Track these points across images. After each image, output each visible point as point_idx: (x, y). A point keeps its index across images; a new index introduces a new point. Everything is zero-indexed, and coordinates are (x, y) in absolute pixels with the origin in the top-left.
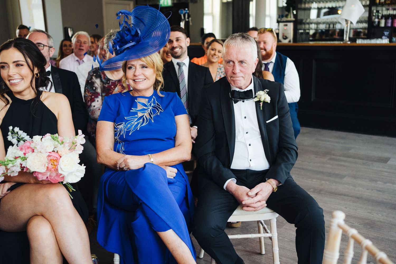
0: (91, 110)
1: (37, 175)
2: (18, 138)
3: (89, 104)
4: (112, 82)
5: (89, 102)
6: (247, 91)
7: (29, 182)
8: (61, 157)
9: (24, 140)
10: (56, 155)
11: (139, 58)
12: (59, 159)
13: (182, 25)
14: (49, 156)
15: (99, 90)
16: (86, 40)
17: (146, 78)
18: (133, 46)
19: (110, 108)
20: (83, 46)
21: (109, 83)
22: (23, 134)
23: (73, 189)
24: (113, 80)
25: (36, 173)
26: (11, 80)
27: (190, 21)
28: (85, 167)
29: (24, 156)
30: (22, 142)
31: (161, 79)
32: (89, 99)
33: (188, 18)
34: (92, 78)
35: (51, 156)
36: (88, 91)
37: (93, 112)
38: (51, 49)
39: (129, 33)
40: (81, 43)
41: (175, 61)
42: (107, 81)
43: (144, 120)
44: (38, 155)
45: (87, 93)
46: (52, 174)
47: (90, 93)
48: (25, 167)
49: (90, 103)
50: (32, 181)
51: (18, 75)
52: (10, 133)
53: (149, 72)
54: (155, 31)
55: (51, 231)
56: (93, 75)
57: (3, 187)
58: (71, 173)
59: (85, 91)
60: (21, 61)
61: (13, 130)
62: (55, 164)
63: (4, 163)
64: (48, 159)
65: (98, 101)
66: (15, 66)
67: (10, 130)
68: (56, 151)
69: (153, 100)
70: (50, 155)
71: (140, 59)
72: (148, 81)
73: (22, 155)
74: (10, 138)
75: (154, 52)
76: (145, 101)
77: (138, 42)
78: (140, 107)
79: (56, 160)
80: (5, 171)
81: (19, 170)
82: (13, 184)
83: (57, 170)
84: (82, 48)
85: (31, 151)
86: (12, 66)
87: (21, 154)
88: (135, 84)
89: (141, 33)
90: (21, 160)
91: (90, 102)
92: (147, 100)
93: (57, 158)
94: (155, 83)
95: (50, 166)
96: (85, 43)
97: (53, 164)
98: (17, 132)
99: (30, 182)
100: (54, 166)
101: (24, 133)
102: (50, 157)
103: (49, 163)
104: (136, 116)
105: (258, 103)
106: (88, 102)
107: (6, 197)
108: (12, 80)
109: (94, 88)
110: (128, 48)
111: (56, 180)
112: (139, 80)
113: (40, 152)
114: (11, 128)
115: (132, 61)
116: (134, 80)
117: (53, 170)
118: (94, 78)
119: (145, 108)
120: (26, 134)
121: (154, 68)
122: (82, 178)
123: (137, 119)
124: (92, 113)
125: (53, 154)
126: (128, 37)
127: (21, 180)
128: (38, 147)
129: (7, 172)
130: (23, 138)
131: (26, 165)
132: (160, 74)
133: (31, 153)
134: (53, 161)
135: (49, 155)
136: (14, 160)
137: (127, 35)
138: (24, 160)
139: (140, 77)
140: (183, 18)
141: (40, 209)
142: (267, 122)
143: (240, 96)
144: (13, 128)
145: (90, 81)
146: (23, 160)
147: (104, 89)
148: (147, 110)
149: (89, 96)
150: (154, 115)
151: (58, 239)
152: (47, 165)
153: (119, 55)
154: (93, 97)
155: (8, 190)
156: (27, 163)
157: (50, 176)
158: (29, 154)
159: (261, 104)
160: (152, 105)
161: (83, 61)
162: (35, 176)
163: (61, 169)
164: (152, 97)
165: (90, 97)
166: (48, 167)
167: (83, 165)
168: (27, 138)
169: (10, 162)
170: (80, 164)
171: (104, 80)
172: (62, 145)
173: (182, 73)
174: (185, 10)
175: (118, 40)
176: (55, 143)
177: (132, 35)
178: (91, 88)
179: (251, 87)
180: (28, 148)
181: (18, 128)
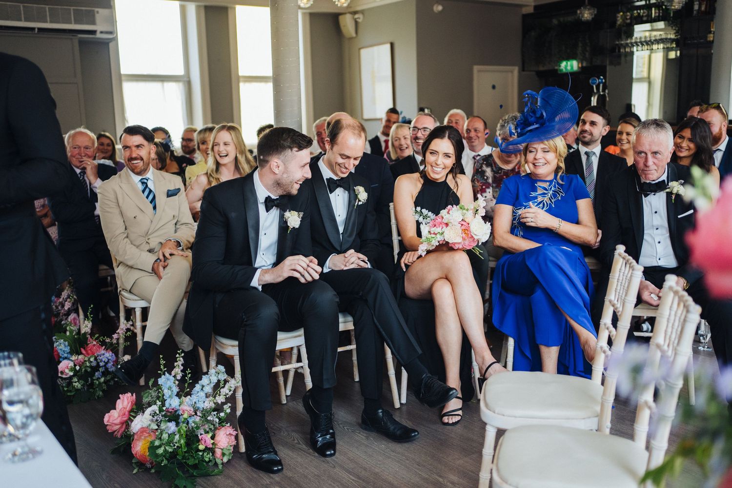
4: (504, 172)
6: (659, 182)
10: (466, 224)
11: (542, 141)
13: (594, 101)
15: (490, 181)
17: (547, 163)
18: (537, 128)
19: (510, 191)
21: (501, 173)
24: (505, 169)
27: (607, 95)
31: (562, 165)
32: (479, 190)
33: (604, 90)
34: (481, 167)
36: (477, 180)
39: (533, 115)
41: (583, 149)
42: (499, 170)
43: (544, 204)
44: (452, 228)
45: (476, 183)
53: (551, 156)
54: (562, 114)
56: (483, 163)
57: (414, 255)
60: (450, 154)
62: (468, 232)
64: (461, 229)
65: (489, 192)
69: (554, 183)
71: (542, 143)
72: (549, 165)
75: (558, 136)
76: (546, 185)
77: (542, 125)
78: (540, 191)
88: (535, 168)
89: (546, 115)
92: (548, 183)
94: (557, 168)
95: (464, 235)
104: (536, 200)
105: (669, 195)
107: (415, 263)
109: (485, 178)
110: (531, 131)
112: (539, 164)
115: (533, 144)
116: (534, 164)
118: (484, 166)
119: (545, 191)
121: (557, 152)
123: (536, 204)
126: (532, 119)
132: (561, 160)
137: (532, 117)
139: (541, 161)
140: (595, 91)
142: (679, 217)
143: (651, 188)
145: (480, 170)
147: (495, 179)
148: (547, 194)
150: (555, 200)
152: (461, 236)
153: (521, 138)
154: (484, 187)
159: (673, 197)
160: (553, 189)
164: (552, 181)
165: (480, 187)
171: (494, 169)
172: (469, 212)
173: (589, 165)
174: (599, 78)
175: (522, 121)
177: (537, 118)
178: (481, 177)
179: (664, 177)
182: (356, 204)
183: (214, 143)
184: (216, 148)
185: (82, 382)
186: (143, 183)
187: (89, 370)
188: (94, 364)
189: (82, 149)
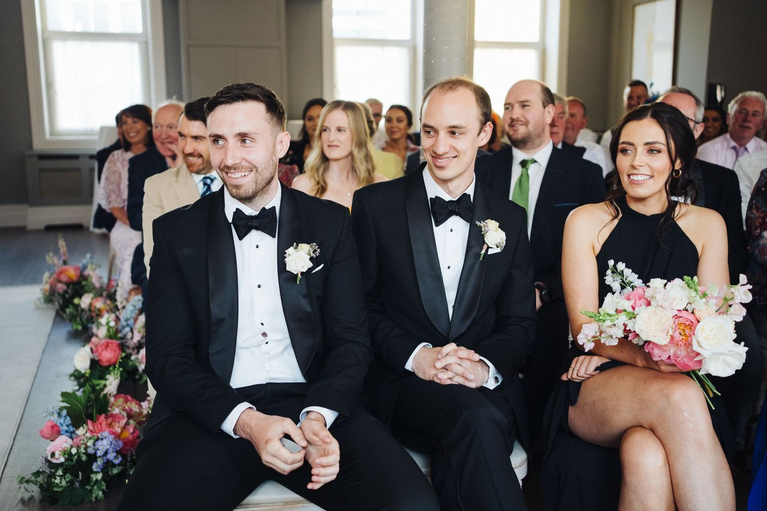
0: (759, 245)
1: (650, 349)
2: (623, 281)
3: (758, 233)
5: (757, 230)
7: (634, 364)
8: (699, 322)
9: (632, 286)
10: (691, 318)
12: (696, 325)
14: (676, 317)
16: (757, 109)
20: (750, 122)
22: (631, 276)
23: (715, 391)
25: (651, 346)
26: (632, 174)
28: (747, 349)
29: (632, 311)
30: (629, 289)
32: (757, 224)
35: (681, 317)
36: (756, 207)
37: (763, 249)
38: (698, 125)
40: (747, 114)
44: (657, 311)
45: (754, 211)
46: (678, 352)
47: (762, 213)
48: (632, 331)
49: (759, 231)
50: (640, 362)
51: (646, 168)
52: (609, 272)
55: (665, 464)
57: (589, 362)
58: (717, 355)
59: (750, 208)
60: (659, 143)
61: (615, 266)
62: (687, 333)
63: (599, 317)
64: (674, 322)
66: (645, 151)
67: (610, 267)
68: (690, 311)
70: (680, 315)
73: (630, 309)
74: (609, 280)
79: (689, 327)
80: (598, 334)
81: (621, 334)
82: (606, 360)
83: (689, 345)
84: (748, 124)
85: (644, 304)
86: (641, 149)
87: (627, 305)
90: (627, 317)
91: (759, 229)
93: (691, 322)
95: (677, 336)
96: (754, 115)
97: (682, 333)
98: (622, 271)
99: (636, 363)
100: (684, 338)
101: (634, 274)
102: (678, 319)
103: (676, 330)
106: (756, 228)
107: (591, 380)
108: (635, 174)
111: (684, 364)
113: (661, 306)
114: (611, 263)
117: (683, 345)
120: (637, 276)
122: (737, 371)
124: (761, 252)
125: (684, 314)
127: (621, 356)
128: (659, 297)
129: (600, 335)
130: (632, 283)
131: (634, 326)
133: (644, 306)
134: (683, 327)
135: (676, 315)
136: (614, 315)
138: (630, 319)
141: (648, 417)
144: (616, 263)
146: (629, 317)
149: (759, 217)
151: (674, 481)
152: (671, 333)
155: (597, 369)
156: (636, 324)
157: (675, 354)
158: (641, 308)
161: (746, 149)
162: (648, 351)
163: (698, 342)
165: (760, 220)
166: (672, 338)
167: (743, 343)
168: (638, 282)
169: (608, 318)
170: (737, 341)
172: (704, 300)
176: (690, 293)
180: (640, 298)
181: (624, 264)
182: (483, 252)
183: (322, 126)
184: (324, 135)
185: (69, 477)
186: (205, 184)
187: (84, 458)
188: (91, 451)
189: (165, 128)
